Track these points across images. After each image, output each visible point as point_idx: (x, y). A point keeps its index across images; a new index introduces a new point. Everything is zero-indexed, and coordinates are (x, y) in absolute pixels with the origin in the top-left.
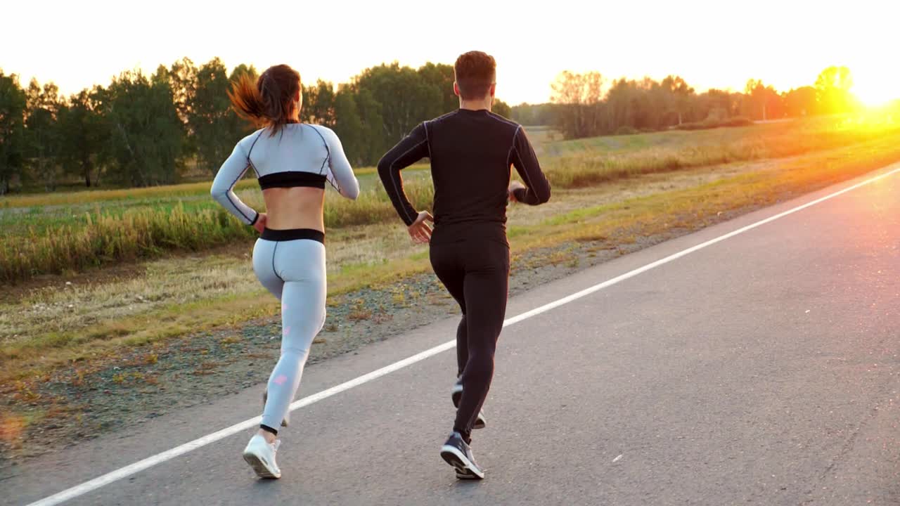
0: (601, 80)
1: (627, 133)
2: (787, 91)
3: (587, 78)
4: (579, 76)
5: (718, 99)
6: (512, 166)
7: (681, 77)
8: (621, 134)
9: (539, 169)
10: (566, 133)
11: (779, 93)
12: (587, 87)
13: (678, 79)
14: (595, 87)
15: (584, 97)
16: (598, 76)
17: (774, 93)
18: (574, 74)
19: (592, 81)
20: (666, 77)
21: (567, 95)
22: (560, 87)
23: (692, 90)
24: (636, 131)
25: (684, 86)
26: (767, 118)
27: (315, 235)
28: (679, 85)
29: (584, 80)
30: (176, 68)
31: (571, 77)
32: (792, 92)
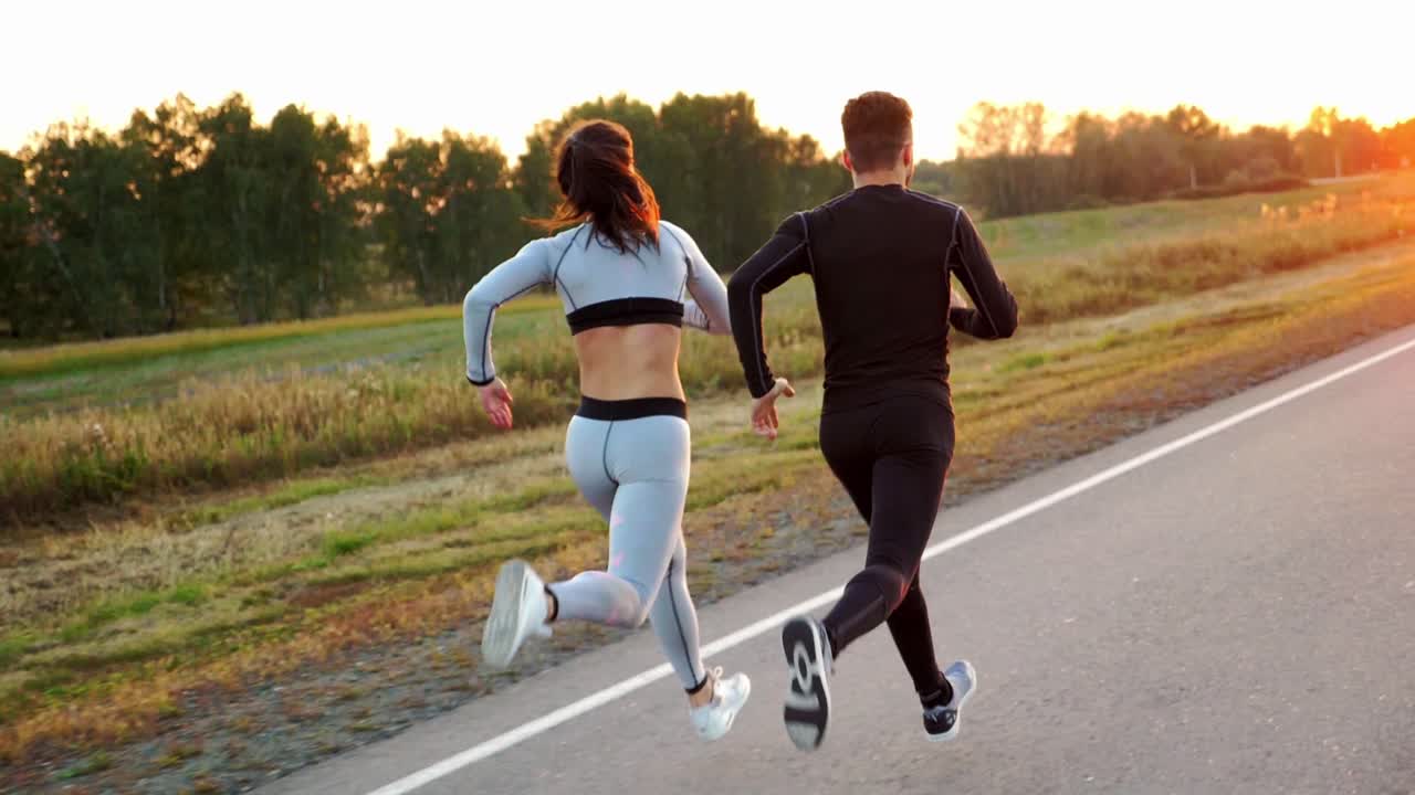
0: (1045, 116)
1: (1087, 206)
2: (1391, 125)
3: (1020, 113)
4: (1005, 110)
5: (1268, 143)
6: (952, 273)
7: (1199, 107)
8: (1076, 208)
9: (996, 278)
10: (985, 209)
11: (1377, 128)
12: (1020, 129)
13: (1194, 111)
14: (1034, 129)
15: (1018, 144)
16: (1039, 110)
17: (1369, 128)
18: (998, 107)
19: (1030, 117)
20: (1173, 107)
21: (986, 141)
22: (973, 130)
23: (1217, 128)
24: (1104, 202)
25: (1203, 121)
26: (1346, 172)
27: (672, 407)
28: (1195, 120)
29: (1015, 115)
30: (164, 114)
31: (992, 112)
32: (1399, 126)
